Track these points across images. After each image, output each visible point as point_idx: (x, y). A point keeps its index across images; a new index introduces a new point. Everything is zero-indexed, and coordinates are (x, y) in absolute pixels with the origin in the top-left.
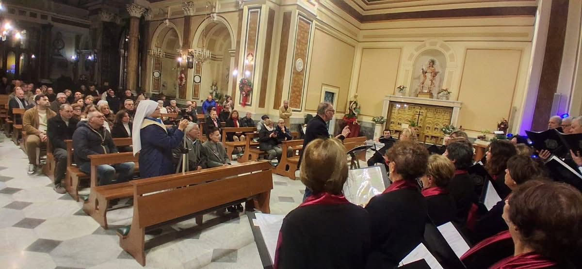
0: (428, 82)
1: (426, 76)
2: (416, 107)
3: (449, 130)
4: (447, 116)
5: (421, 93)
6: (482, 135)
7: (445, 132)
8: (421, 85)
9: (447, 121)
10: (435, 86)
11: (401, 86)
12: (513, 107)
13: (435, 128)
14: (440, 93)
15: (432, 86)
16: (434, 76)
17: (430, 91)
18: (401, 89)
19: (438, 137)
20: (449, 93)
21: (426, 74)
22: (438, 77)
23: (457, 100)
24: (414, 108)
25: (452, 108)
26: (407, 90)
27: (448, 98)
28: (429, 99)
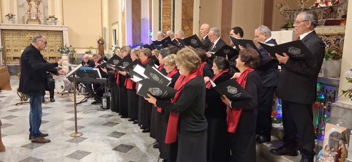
0: (34, 10)
1: (31, 4)
2: (29, 33)
3: (65, 50)
4: (59, 38)
5: (30, 20)
6: (88, 50)
7: (62, 52)
8: (28, 13)
9: (59, 42)
10: (41, 13)
11: (9, 15)
12: (104, 28)
13: (51, 50)
14: (48, 19)
15: (39, 13)
16: (38, 5)
17: (37, 17)
18: (10, 17)
19: (55, 57)
20: (56, 19)
21: (31, 2)
22: (41, 5)
23: (63, 25)
24: (27, 34)
25: (62, 31)
26: (16, 17)
27: (55, 23)
28: (38, 25)
